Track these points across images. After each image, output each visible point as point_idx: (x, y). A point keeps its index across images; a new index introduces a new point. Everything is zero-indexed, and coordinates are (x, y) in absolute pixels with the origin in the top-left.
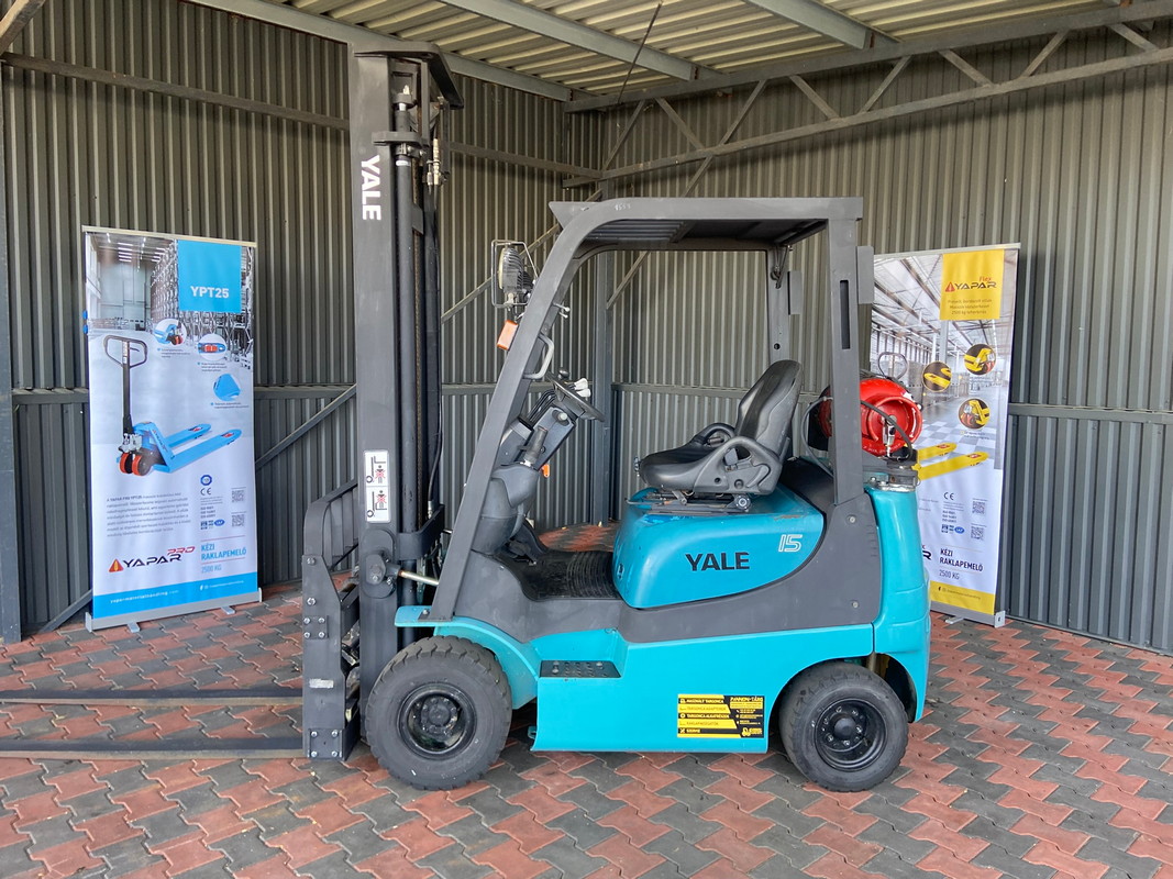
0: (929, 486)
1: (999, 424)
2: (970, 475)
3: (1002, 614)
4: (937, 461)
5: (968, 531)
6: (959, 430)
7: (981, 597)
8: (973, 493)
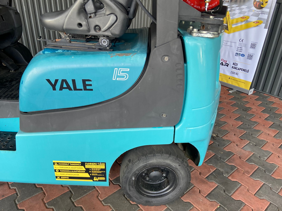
0: (234, 36)
1: (271, 7)
2: (253, 31)
3: (252, 90)
4: (240, 25)
5: (246, 56)
6: (252, 10)
7: (245, 82)
8: (252, 40)
